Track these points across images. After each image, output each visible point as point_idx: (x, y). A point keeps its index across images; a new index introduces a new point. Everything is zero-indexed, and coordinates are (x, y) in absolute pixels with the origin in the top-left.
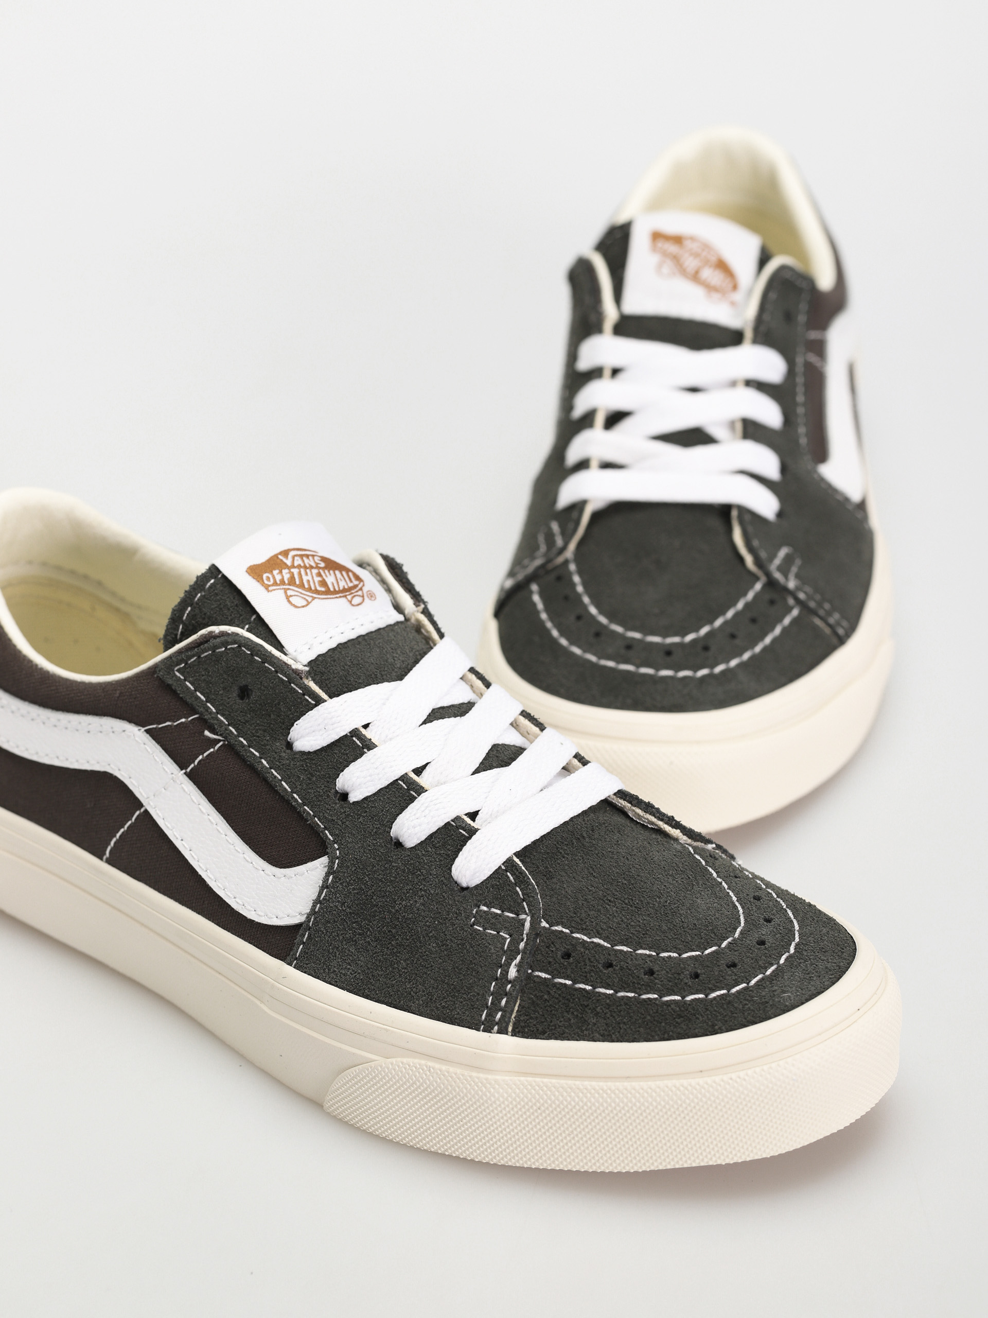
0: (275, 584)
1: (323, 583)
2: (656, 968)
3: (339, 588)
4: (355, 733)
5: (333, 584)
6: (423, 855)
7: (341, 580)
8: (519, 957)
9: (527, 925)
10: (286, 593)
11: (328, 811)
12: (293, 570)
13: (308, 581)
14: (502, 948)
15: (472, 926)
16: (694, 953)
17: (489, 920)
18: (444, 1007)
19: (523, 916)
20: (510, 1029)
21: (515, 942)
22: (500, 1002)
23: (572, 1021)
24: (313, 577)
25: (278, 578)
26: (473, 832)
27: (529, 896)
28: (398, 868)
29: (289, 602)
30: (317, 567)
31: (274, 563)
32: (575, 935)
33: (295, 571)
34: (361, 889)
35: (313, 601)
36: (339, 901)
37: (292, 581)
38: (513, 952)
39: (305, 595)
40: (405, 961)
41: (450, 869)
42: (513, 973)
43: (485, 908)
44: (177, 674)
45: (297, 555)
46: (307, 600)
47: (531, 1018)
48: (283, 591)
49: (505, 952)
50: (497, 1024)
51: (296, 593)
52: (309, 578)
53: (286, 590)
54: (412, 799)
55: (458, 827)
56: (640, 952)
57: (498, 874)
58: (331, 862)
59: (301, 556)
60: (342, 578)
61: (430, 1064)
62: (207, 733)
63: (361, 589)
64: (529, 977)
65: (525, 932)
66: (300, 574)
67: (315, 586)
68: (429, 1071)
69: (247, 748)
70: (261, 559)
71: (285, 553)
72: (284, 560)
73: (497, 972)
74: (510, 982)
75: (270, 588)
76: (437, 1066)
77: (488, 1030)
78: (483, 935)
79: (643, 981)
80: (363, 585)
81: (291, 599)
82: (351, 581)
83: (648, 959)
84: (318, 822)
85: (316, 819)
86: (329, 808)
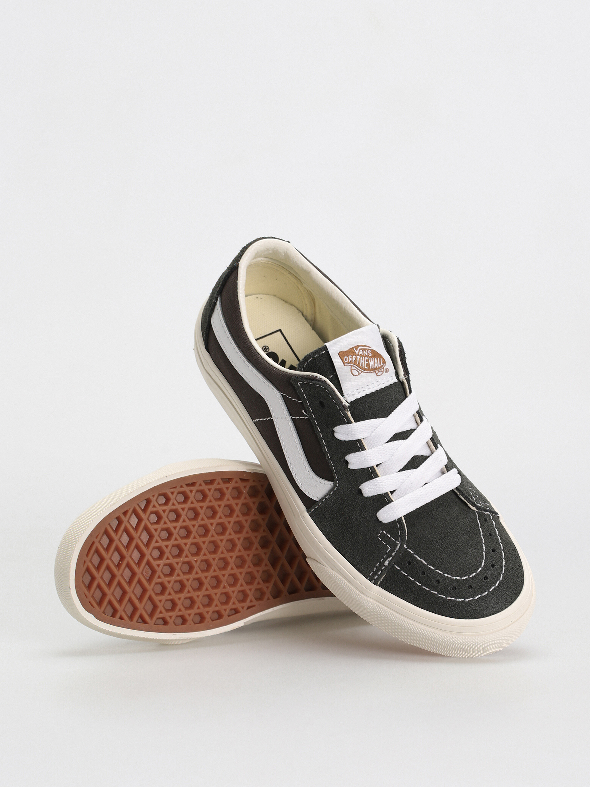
0: (348, 363)
1: (368, 365)
2: (441, 581)
3: (374, 367)
4: (359, 441)
5: (372, 365)
6: (368, 502)
7: (376, 364)
8: (391, 558)
9: (398, 547)
10: (351, 368)
11: (339, 467)
12: (357, 357)
13: (362, 363)
14: (386, 552)
15: (378, 537)
16: (457, 578)
17: (384, 537)
18: (357, 563)
19: (398, 543)
20: (379, 583)
21: (392, 551)
22: (378, 572)
23: (402, 591)
24: (364, 361)
25: (350, 359)
26: (390, 501)
27: (403, 536)
28: (358, 502)
29: (351, 372)
30: (368, 356)
31: (351, 352)
32: (415, 555)
33: (358, 357)
34: (342, 503)
35: (362, 373)
36: (332, 503)
37: (355, 363)
38: (389, 555)
39: (359, 370)
40: (349, 538)
41: (377, 513)
42: (386, 563)
43: (385, 532)
44: (299, 384)
45: (361, 349)
46: (359, 373)
47: (388, 583)
48: (350, 367)
49: (387, 553)
50: (374, 579)
51: (356, 369)
52: (363, 361)
53: (351, 366)
54: (372, 478)
55: (385, 497)
56: (437, 571)
57: (394, 522)
58: (334, 487)
59: (363, 350)
60: (377, 362)
61: (346, 581)
62: (303, 411)
63: (383, 368)
64: (393, 567)
65: (396, 549)
66: (360, 359)
67: (364, 366)
68: (345, 584)
69: (316, 426)
70: (346, 349)
71: (356, 347)
72: (356, 351)
73: (381, 560)
74: (385, 566)
75: (346, 364)
76: (348, 584)
77: (370, 580)
78: (380, 542)
79: (434, 585)
80: (385, 366)
81: (353, 371)
82: (380, 364)
83: (440, 575)
84: (334, 469)
85: (333, 467)
86: (340, 466)
